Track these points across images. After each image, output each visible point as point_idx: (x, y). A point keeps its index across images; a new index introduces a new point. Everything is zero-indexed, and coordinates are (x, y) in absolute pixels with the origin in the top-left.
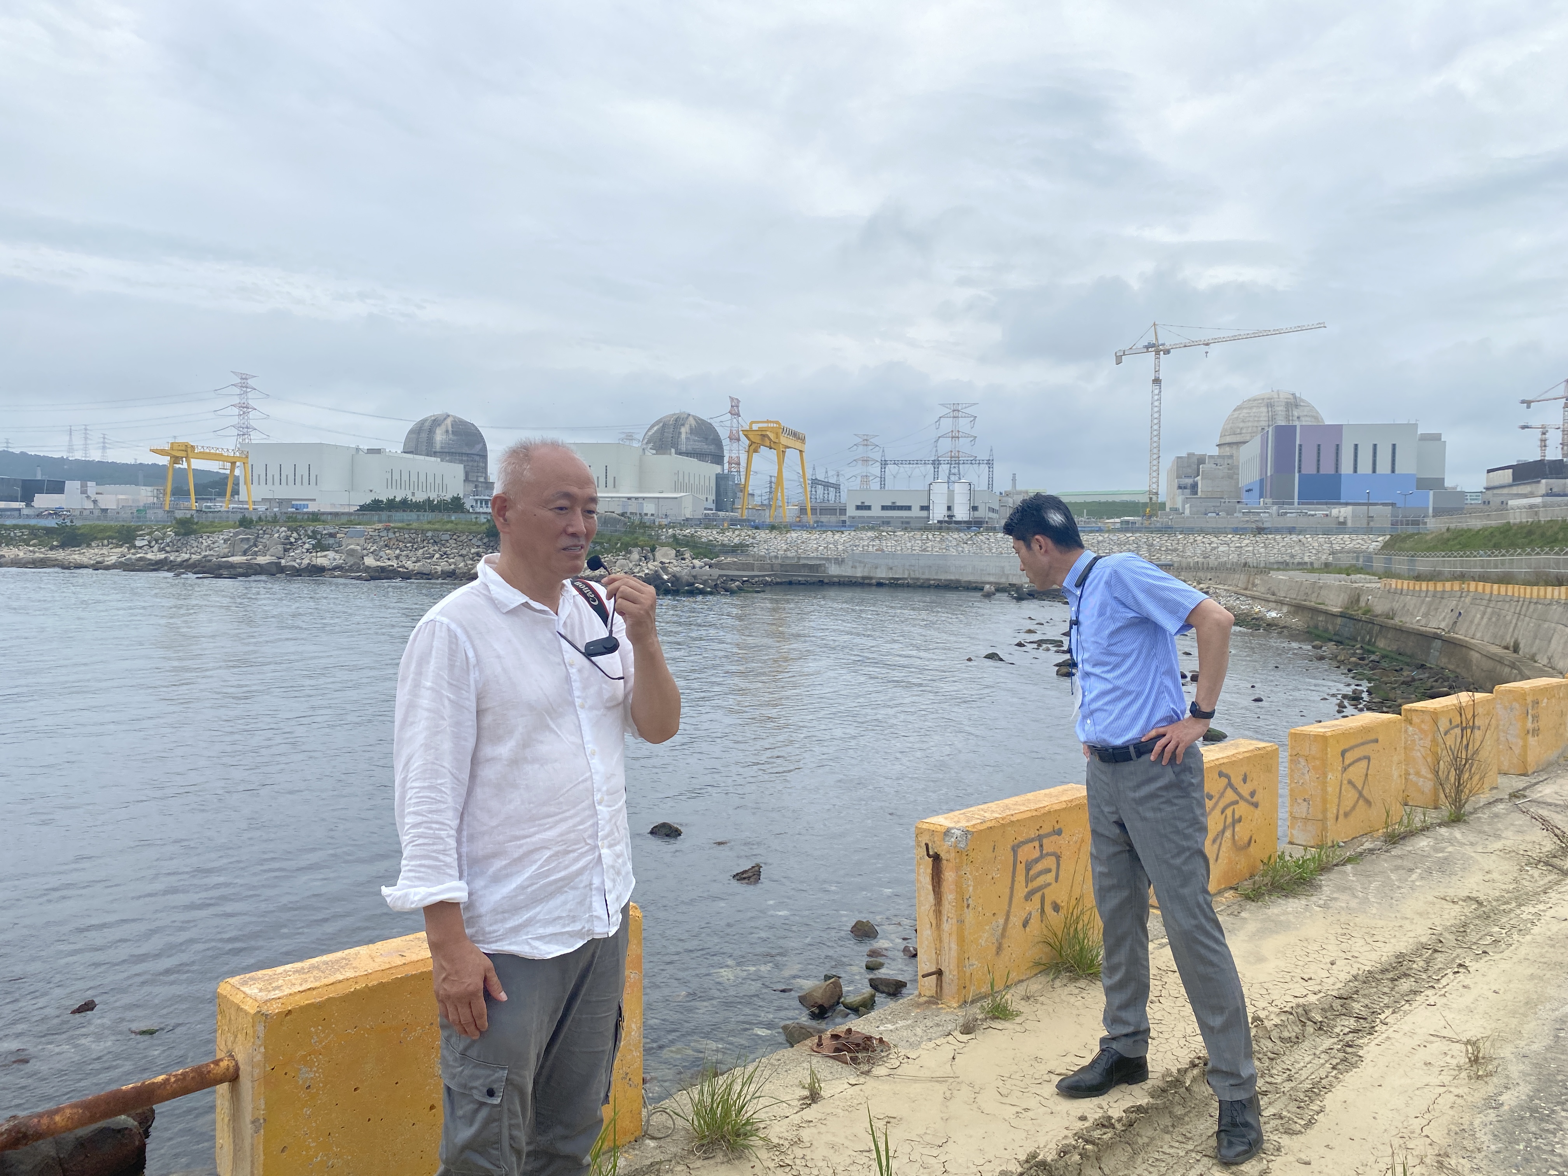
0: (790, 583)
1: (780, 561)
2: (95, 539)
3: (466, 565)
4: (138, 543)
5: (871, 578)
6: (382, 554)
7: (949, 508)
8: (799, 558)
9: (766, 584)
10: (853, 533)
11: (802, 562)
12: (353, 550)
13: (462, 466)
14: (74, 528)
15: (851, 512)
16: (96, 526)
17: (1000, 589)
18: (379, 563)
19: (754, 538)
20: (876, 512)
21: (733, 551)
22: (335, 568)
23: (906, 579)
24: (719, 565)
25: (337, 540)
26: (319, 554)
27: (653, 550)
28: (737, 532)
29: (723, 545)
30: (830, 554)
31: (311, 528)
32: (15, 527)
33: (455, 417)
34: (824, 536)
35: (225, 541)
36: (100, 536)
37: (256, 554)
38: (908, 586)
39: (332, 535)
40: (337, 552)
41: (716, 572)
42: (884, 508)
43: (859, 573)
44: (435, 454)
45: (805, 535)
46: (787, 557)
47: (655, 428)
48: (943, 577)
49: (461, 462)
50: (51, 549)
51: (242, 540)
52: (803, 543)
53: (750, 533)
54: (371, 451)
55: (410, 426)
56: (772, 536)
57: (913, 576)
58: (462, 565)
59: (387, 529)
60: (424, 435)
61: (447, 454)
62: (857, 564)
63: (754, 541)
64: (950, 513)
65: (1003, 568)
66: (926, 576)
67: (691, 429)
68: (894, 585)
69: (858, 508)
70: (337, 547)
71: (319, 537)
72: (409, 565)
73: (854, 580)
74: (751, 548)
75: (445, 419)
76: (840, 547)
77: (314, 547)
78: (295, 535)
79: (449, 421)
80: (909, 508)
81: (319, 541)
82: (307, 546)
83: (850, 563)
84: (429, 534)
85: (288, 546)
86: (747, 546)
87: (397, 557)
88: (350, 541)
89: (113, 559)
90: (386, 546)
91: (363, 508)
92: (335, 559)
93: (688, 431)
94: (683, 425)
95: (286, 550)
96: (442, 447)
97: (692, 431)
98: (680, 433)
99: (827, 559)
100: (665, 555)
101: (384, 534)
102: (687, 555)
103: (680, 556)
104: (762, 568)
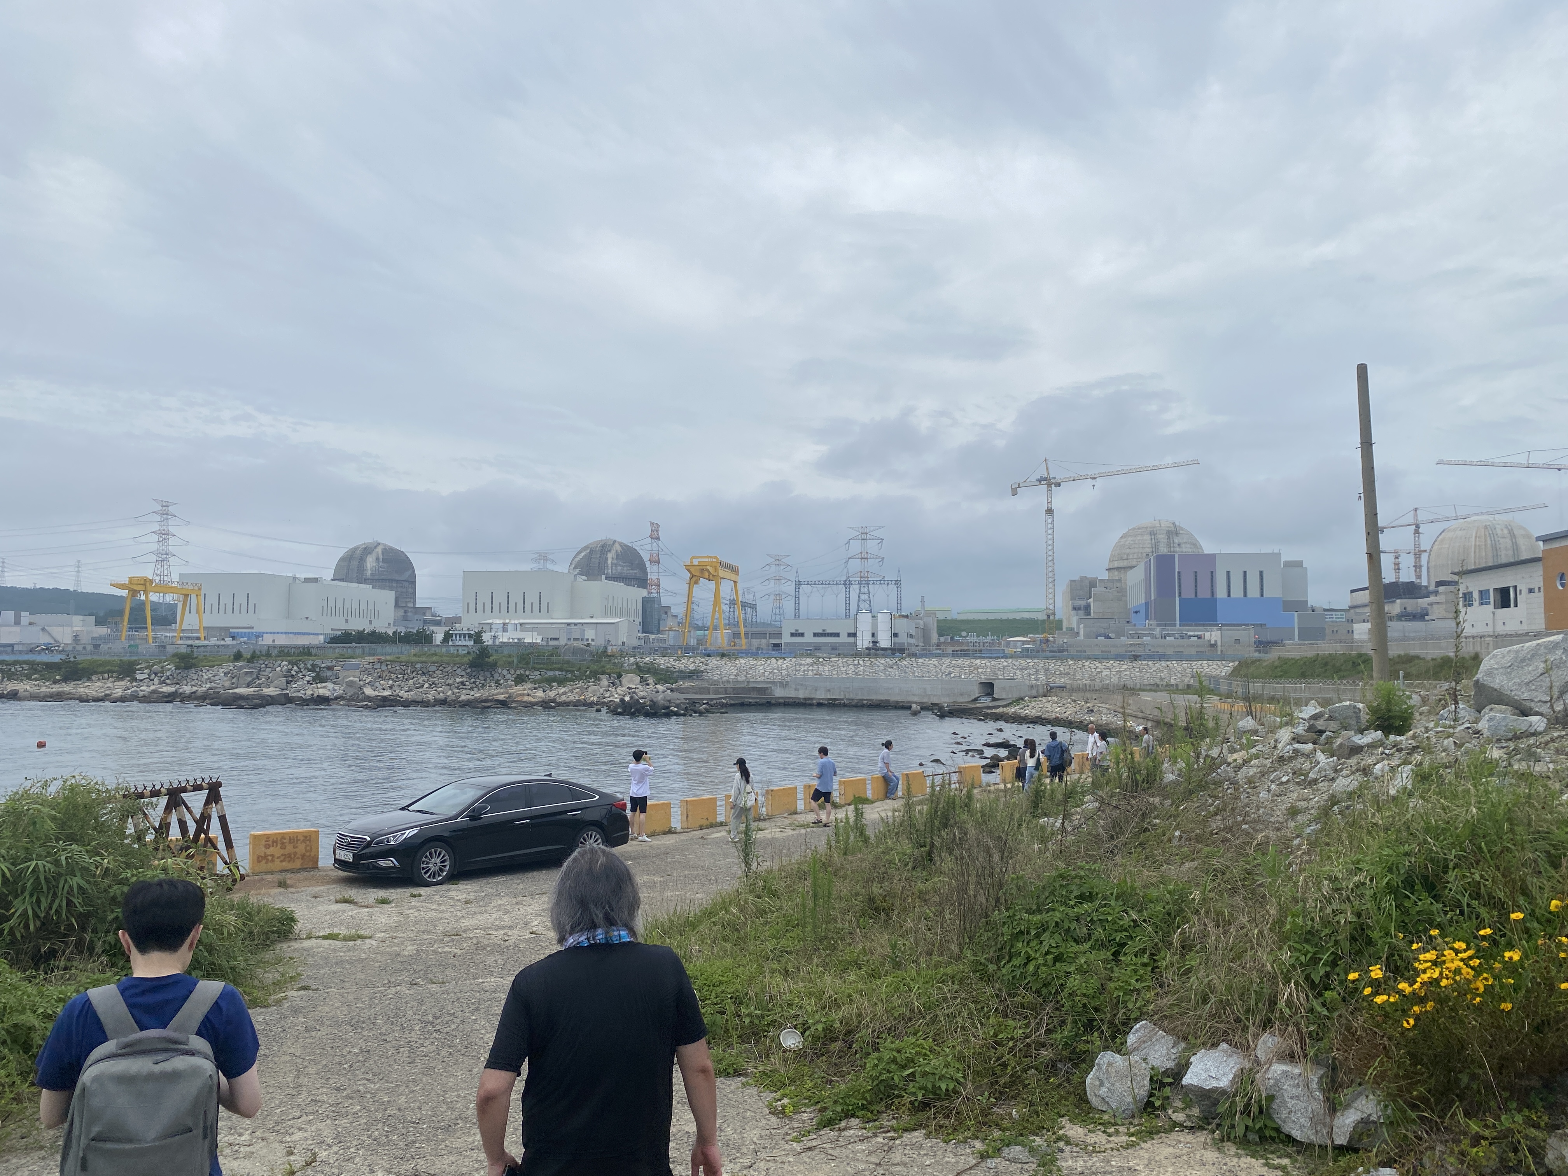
0: (742, 704)
1: (731, 685)
2: (95, 673)
3: (453, 693)
4: (139, 677)
5: (812, 699)
6: (377, 684)
7: (873, 635)
8: (748, 682)
9: (723, 705)
10: (794, 659)
11: (751, 685)
12: (352, 681)
13: (392, 592)
14: (76, 663)
15: (786, 638)
16: (95, 661)
17: (924, 708)
18: (377, 693)
19: (707, 665)
20: (809, 638)
21: (690, 677)
22: (336, 698)
23: (842, 699)
24: (679, 690)
25: (334, 672)
26: (319, 685)
27: (619, 676)
28: (691, 660)
29: (681, 671)
30: (778, 679)
31: (311, 662)
32: (16, 663)
33: (385, 545)
34: (769, 662)
35: (226, 674)
36: (100, 669)
37: (261, 686)
38: (845, 705)
39: (330, 668)
40: (334, 683)
41: (678, 696)
42: (815, 635)
43: (801, 694)
44: (365, 581)
45: (752, 662)
46: (738, 682)
47: (583, 554)
48: (874, 697)
49: (391, 588)
50: (55, 682)
51: (246, 673)
52: (751, 668)
53: (703, 660)
54: (307, 580)
55: (341, 553)
56: (723, 663)
57: (847, 697)
58: (450, 693)
59: (380, 662)
60: (355, 563)
61: (378, 581)
62: (800, 687)
63: (708, 667)
64: (873, 639)
65: (925, 689)
66: (860, 697)
67: (617, 555)
68: (832, 705)
69: (793, 635)
70: (336, 680)
71: (318, 670)
72: (404, 694)
73: (797, 701)
74: (705, 674)
75: (376, 547)
76: (784, 672)
77: (314, 679)
78: (295, 668)
79: (379, 550)
80: (837, 635)
81: (318, 674)
82: (307, 678)
83: (794, 686)
84: (418, 666)
85: (290, 679)
86: (702, 672)
87: (391, 688)
88: (346, 673)
90: (379, 677)
92: (335, 690)
93: (615, 557)
94: (610, 551)
95: (288, 683)
96: (372, 575)
98: (606, 559)
99: (773, 683)
100: (631, 681)
101: (377, 666)
102: (651, 681)
103: (643, 681)
104: (717, 692)
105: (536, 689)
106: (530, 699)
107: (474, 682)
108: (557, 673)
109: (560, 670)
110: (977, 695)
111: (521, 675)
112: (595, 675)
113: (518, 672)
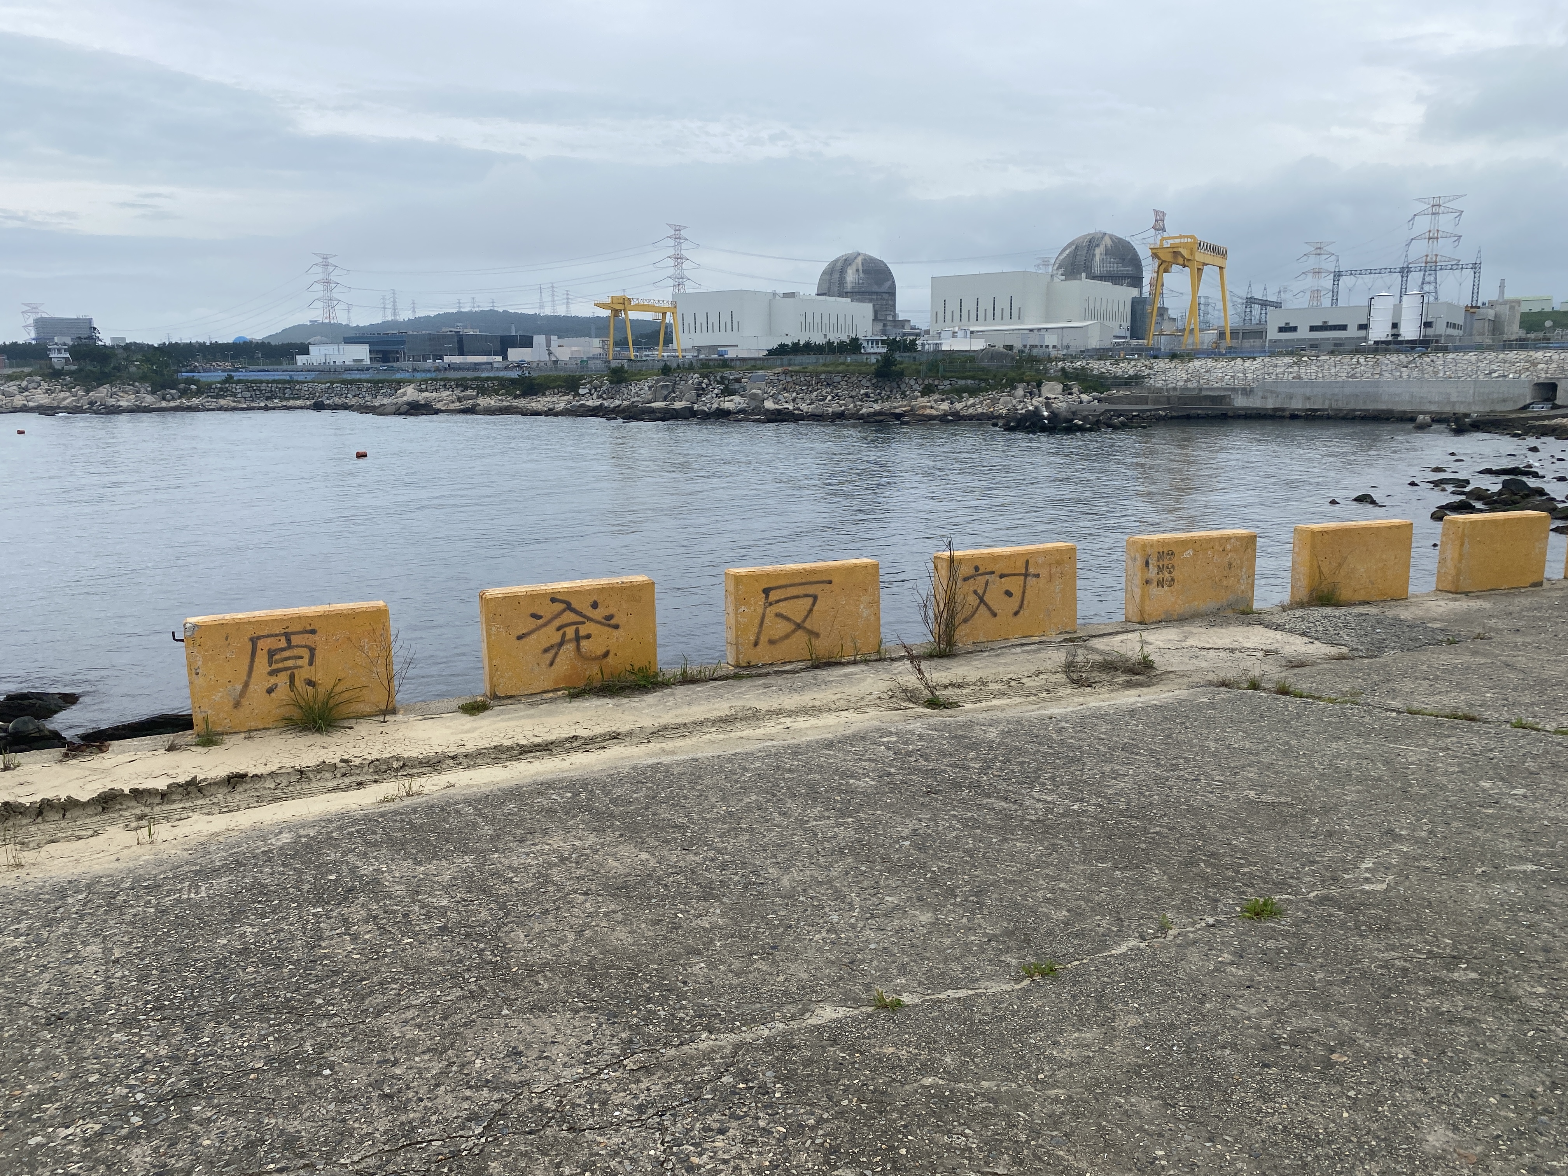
0: (1188, 417)
1: (1178, 393)
2: (548, 388)
3: (855, 406)
4: (581, 391)
5: (1283, 410)
6: (780, 397)
7: (1395, 326)
8: (1200, 389)
9: (1160, 419)
10: (1267, 359)
11: (1204, 393)
12: (755, 394)
13: (871, 305)
14: (531, 379)
15: (1273, 334)
16: (549, 376)
17: (1439, 419)
18: (777, 407)
19: (1151, 368)
20: (1303, 333)
21: (1126, 384)
22: (740, 411)
23: (1326, 410)
24: (1108, 400)
25: (742, 385)
26: (726, 398)
27: (1039, 385)
28: (1133, 363)
29: (1116, 377)
30: (1238, 384)
31: (720, 374)
32: (488, 379)
33: (865, 255)
34: (1232, 363)
35: (650, 388)
36: (552, 385)
37: (673, 399)
38: (1329, 417)
39: (738, 380)
40: (742, 396)
41: (1106, 406)
42: (1313, 329)
43: (1270, 404)
44: (845, 294)
45: (1210, 363)
46: (1187, 389)
47: (1067, 252)
48: (1371, 406)
49: (870, 301)
50: (515, 398)
51: (663, 386)
52: (1206, 372)
53: (1147, 363)
54: (786, 295)
55: (823, 266)
56: (1172, 366)
57: (1334, 406)
58: (851, 406)
59: (785, 373)
60: (836, 276)
61: (858, 294)
62: (1269, 395)
63: (1152, 372)
64: (1395, 331)
65: (1449, 394)
66: (1351, 406)
67: (1106, 250)
68: (1311, 417)
69: (1281, 330)
70: (742, 392)
71: (726, 382)
72: (804, 407)
73: (1263, 413)
74: (1147, 380)
75: (856, 258)
76: (1250, 376)
77: (722, 392)
78: (706, 381)
79: (859, 260)
80: (1344, 328)
81: (727, 387)
82: (716, 391)
83: (1260, 394)
84: (823, 377)
85: (700, 391)
86: (1144, 377)
87: (794, 400)
88: (753, 385)
89: (561, 406)
90: (784, 389)
91: (771, 352)
92: (739, 403)
93: (1103, 252)
94: (1098, 246)
95: (699, 396)
96: (853, 287)
97: (1107, 252)
98: (1094, 255)
99: (1234, 390)
100: (1052, 390)
101: (782, 377)
102: (1075, 390)
103: (1067, 390)
104: (1156, 401)
105: (943, 400)
106: (934, 412)
107: (879, 394)
108: (969, 382)
109: (973, 378)
110: (1528, 402)
111: (930, 385)
112: (1012, 385)
113: (926, 382)
